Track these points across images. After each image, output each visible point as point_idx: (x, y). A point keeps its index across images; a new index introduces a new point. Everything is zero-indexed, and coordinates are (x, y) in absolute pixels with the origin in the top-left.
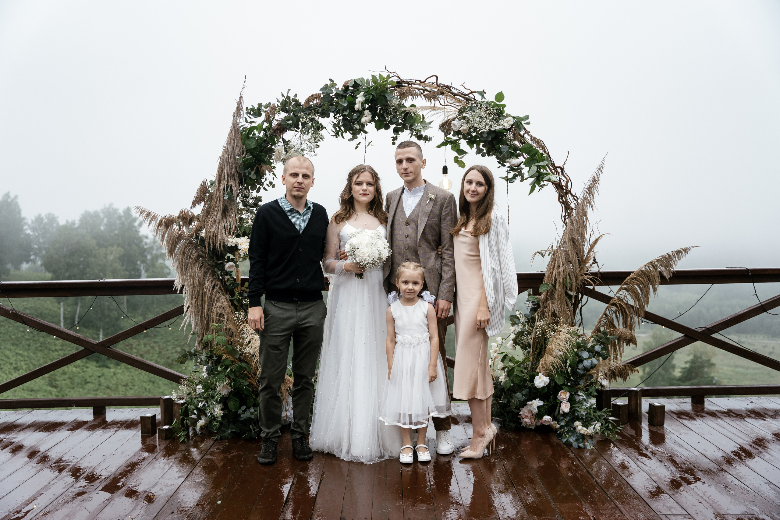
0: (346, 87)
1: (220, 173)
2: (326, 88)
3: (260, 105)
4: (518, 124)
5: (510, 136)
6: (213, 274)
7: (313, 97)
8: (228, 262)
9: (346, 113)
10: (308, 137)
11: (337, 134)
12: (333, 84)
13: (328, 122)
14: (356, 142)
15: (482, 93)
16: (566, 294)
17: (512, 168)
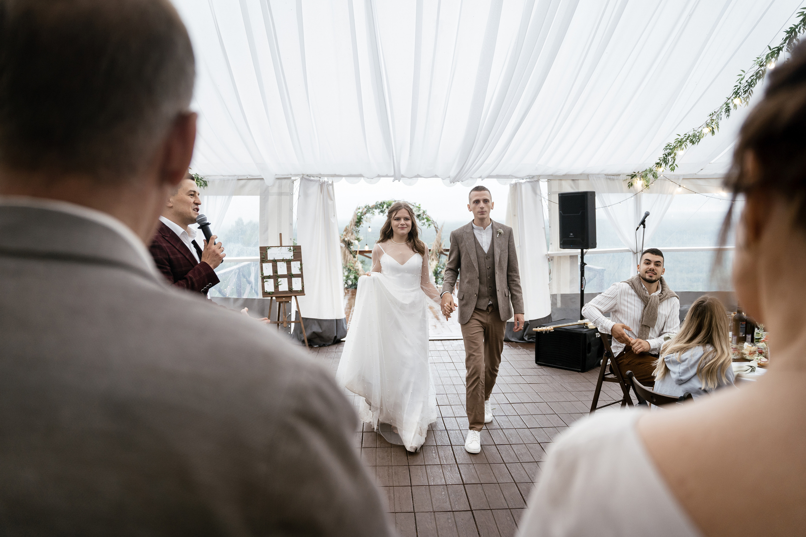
0: (381, 203)
1: (351, 225)
2: (376, 203)
3: (360, 207)
4: (424, 212)
5: (422, 215)
6: (348, 249)
7: (374, 206)
8: (351, 246)
9: (382, 210)
10: (372, 214)
11: (379, 214)
12: (378, 202)
13: (377, 211)
14: (384, 216)
15: (415, 203)
16: (436, 254)
17: (422, 223)
